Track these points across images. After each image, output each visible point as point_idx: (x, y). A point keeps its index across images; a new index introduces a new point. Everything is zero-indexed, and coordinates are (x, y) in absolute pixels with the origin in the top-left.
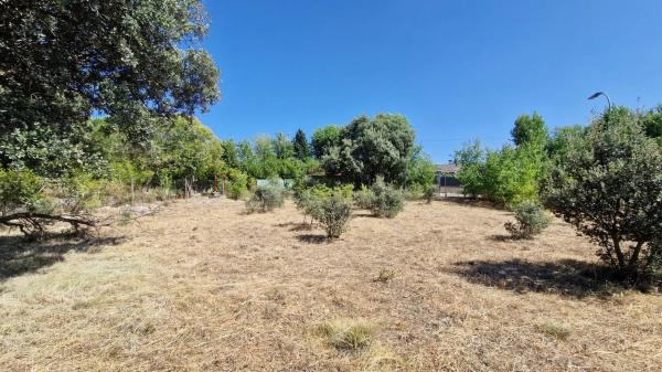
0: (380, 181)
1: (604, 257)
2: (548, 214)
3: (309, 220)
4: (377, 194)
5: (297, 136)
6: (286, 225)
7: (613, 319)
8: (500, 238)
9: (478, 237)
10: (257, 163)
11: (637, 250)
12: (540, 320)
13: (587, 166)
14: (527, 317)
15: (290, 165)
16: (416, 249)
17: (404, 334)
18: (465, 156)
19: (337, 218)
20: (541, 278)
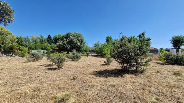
1: (122, 67)
2: (112, 59)
3: (51, 63)
4: (74, 55)
6: (43, 65)
7: (123, 81)
8: (103, 65)
9: (98, 65)
10: (32, 44)
11: (127, 65)
12: (110, 83)
13: (119, 48)
14: (108, 83)
15: (45, 46)
16: (84, 69)
17: (79, 94)
18: (96, 45)
19: (61, 62)
20: (111, 73)
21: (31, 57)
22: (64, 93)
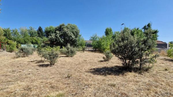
0: (69, 45)
1: (123, 64)
2: (112, 54)
3: (43, 59)
4: (68, 50)
5: (39, 29)
6: (34, 61)
7: (124, 79)
8: (102, 61)
9: (96, 61)
10: (21, 38)
11: (129, 62)
12: (110, 83)
13: (120, 42)
14: (107, 82)
15: (36, 39)
16: (79, 66)
17: (74, 93)
18: (93, 38)
19: (54, 58)
20: (110, 71)
21: (20, 52)
22: (57, 93)
